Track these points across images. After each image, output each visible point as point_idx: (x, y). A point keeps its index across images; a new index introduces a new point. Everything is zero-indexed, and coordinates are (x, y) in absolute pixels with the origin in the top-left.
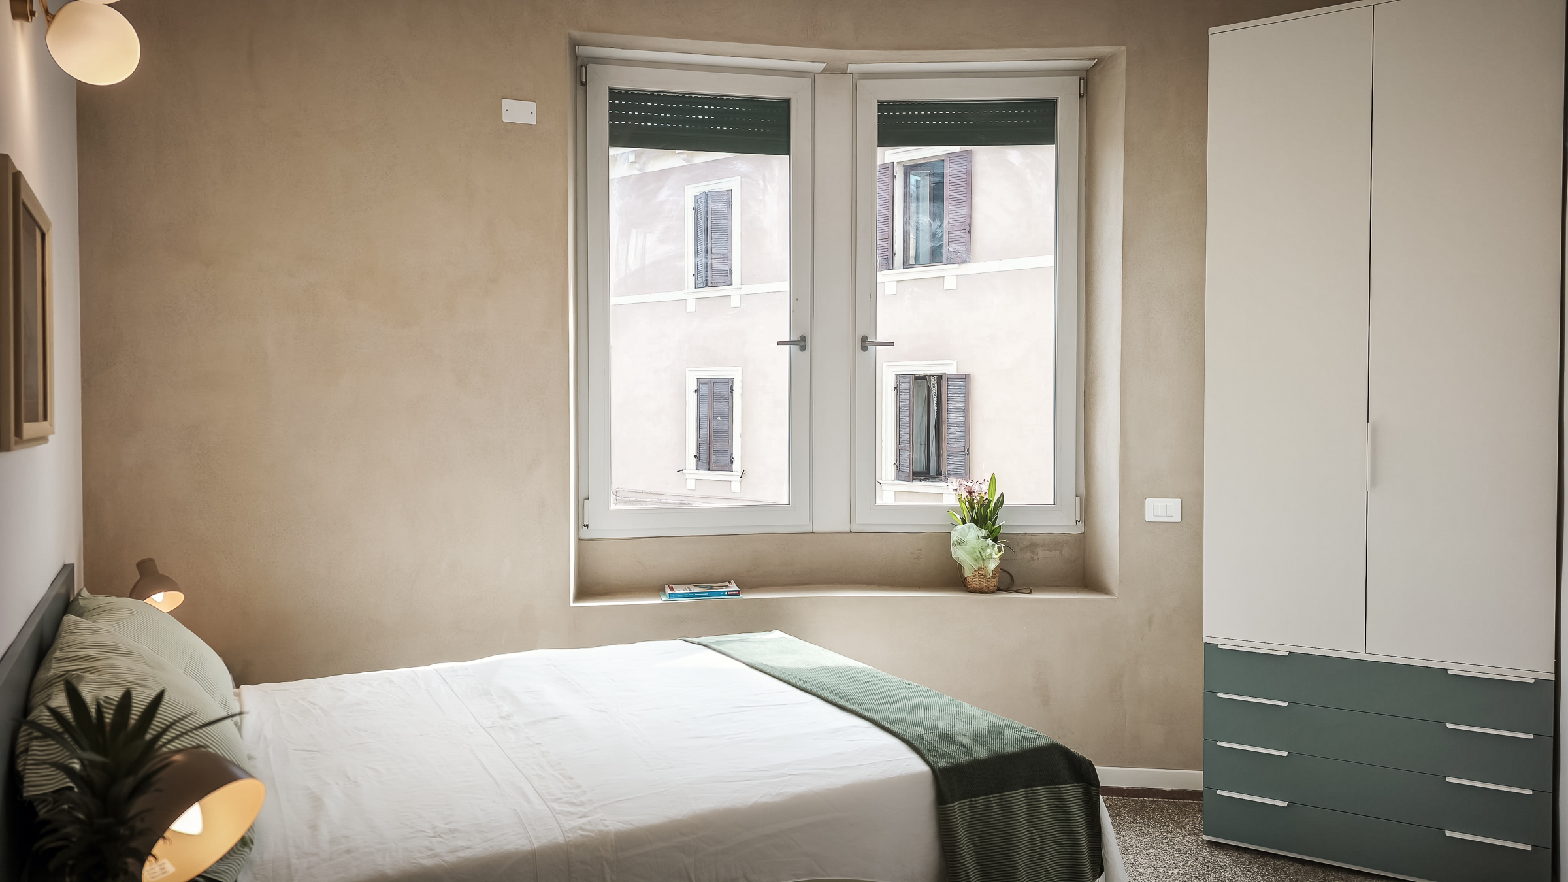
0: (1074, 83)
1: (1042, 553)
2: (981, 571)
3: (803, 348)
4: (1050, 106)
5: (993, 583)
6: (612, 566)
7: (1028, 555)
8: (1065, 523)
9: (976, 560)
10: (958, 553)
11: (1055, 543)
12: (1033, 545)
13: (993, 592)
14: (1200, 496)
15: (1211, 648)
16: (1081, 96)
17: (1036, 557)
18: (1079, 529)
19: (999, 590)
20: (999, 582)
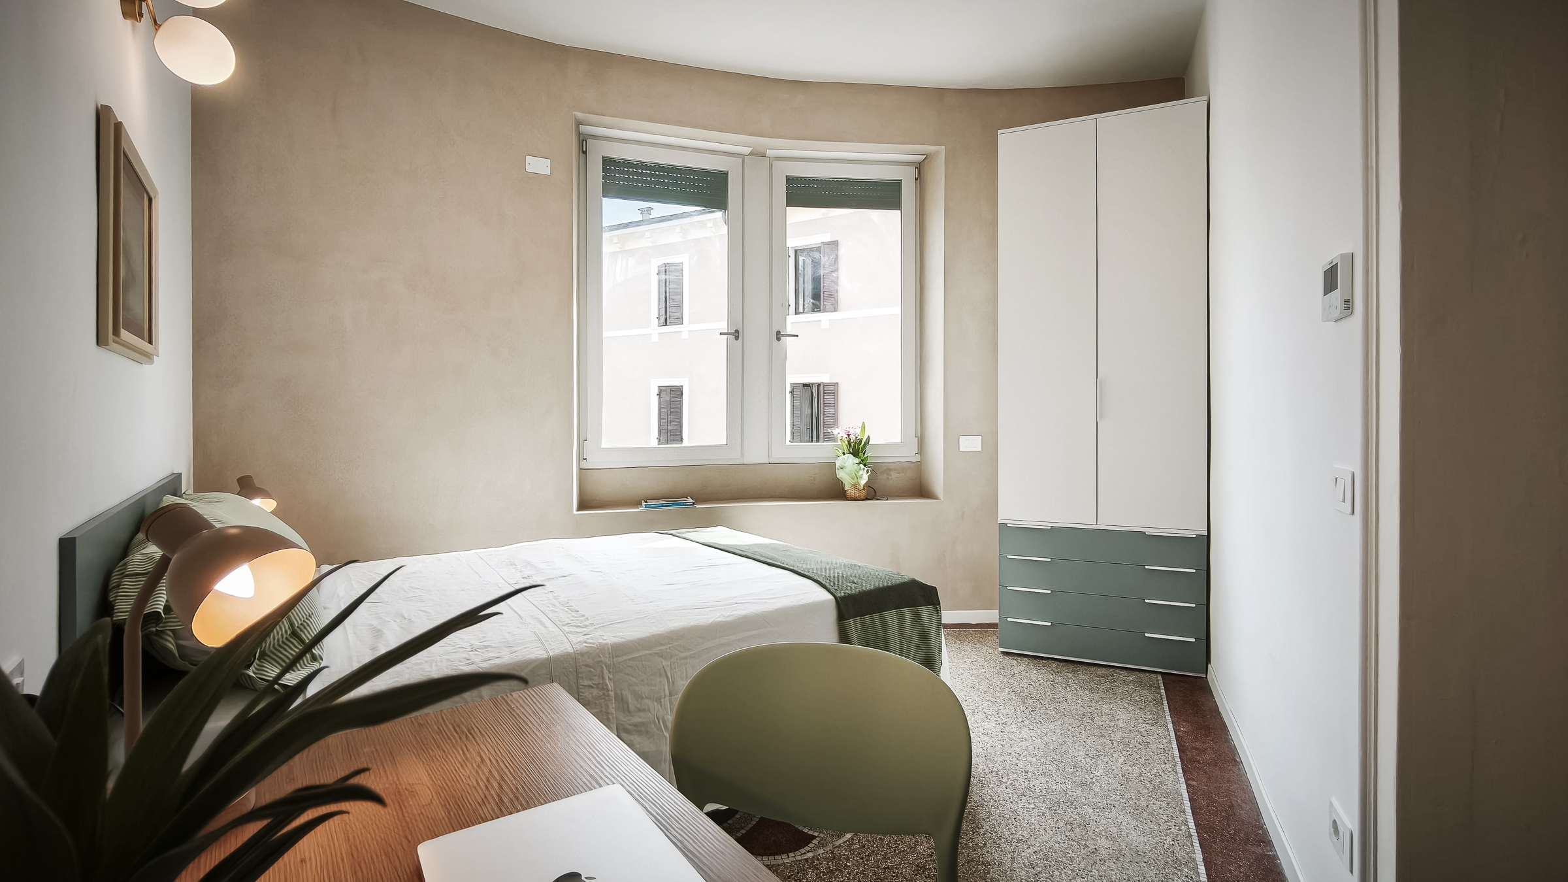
0: (911, 172)
1: (894, 475)
2: (855, 486)
3: (737, 338)
4: (896, 186)
5: (863, 494)
6: (603, 487)
7: (885, 476)
8: (909, 455)
9: (853, 479)
10: (841, 475)
11: (903, 468)
12: (888, 470)
13: (863, 500)
14: (995, 434)
15: (1003, 526)
16: (916, 179)
17: (890, 478)
18: (917, 458)
19: (867, 499)
20: (867, 494)
